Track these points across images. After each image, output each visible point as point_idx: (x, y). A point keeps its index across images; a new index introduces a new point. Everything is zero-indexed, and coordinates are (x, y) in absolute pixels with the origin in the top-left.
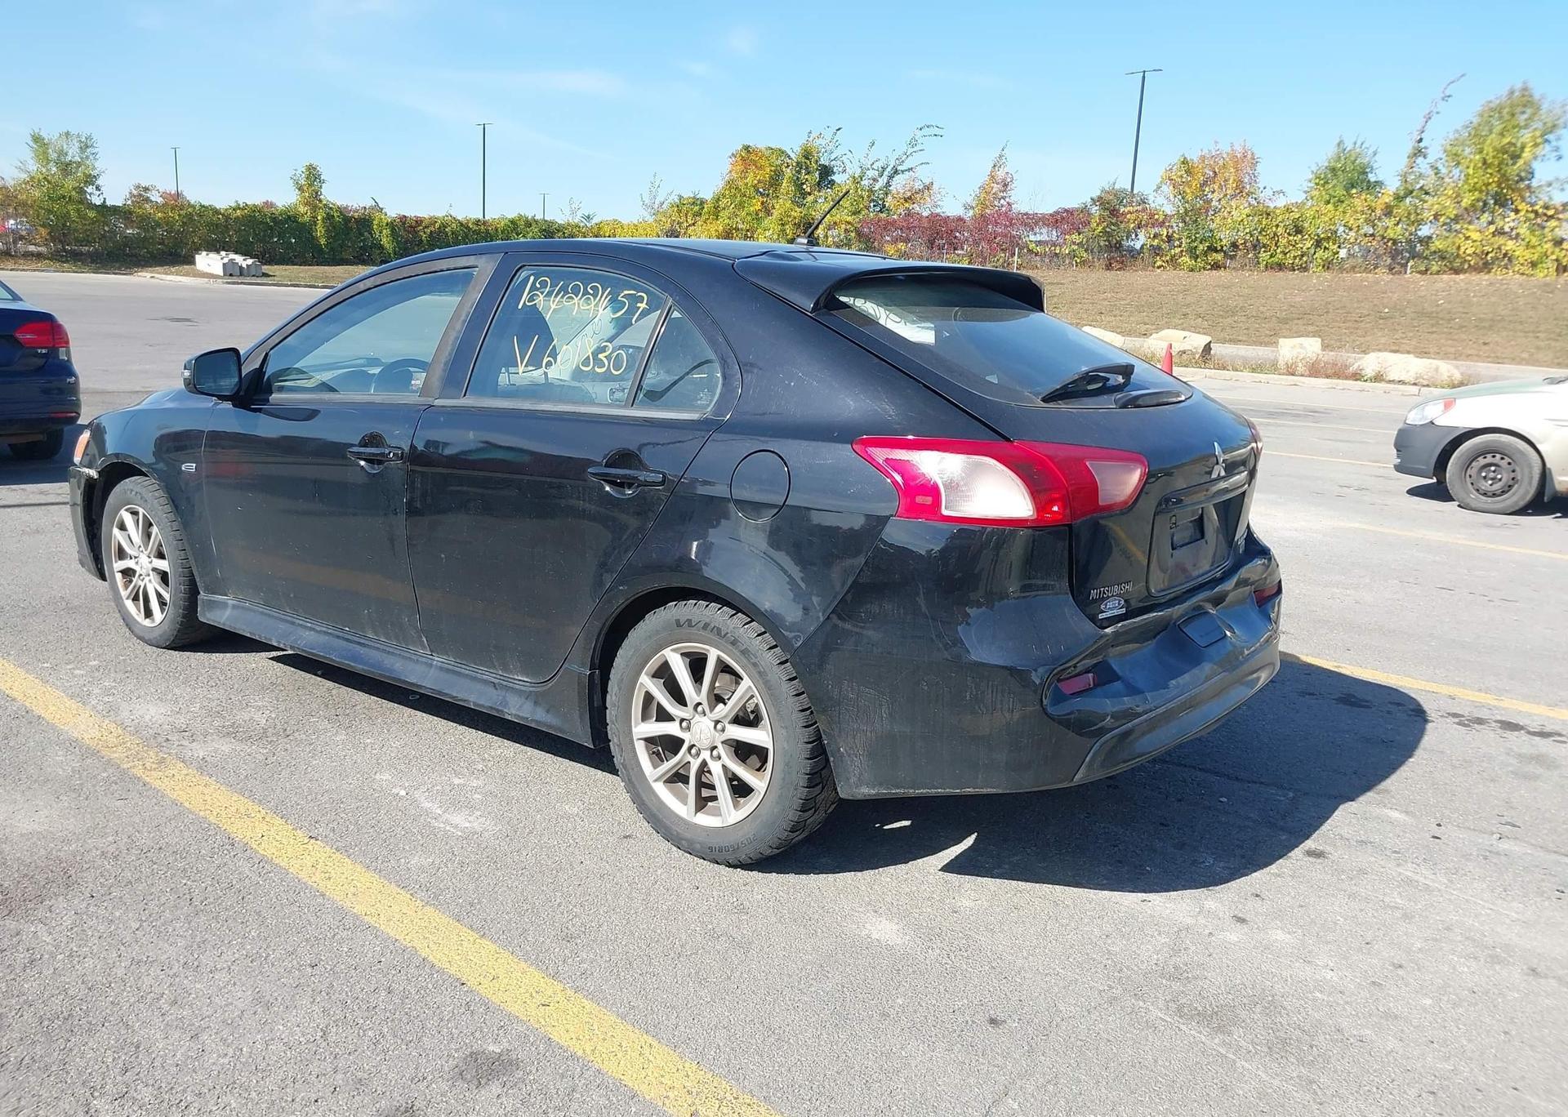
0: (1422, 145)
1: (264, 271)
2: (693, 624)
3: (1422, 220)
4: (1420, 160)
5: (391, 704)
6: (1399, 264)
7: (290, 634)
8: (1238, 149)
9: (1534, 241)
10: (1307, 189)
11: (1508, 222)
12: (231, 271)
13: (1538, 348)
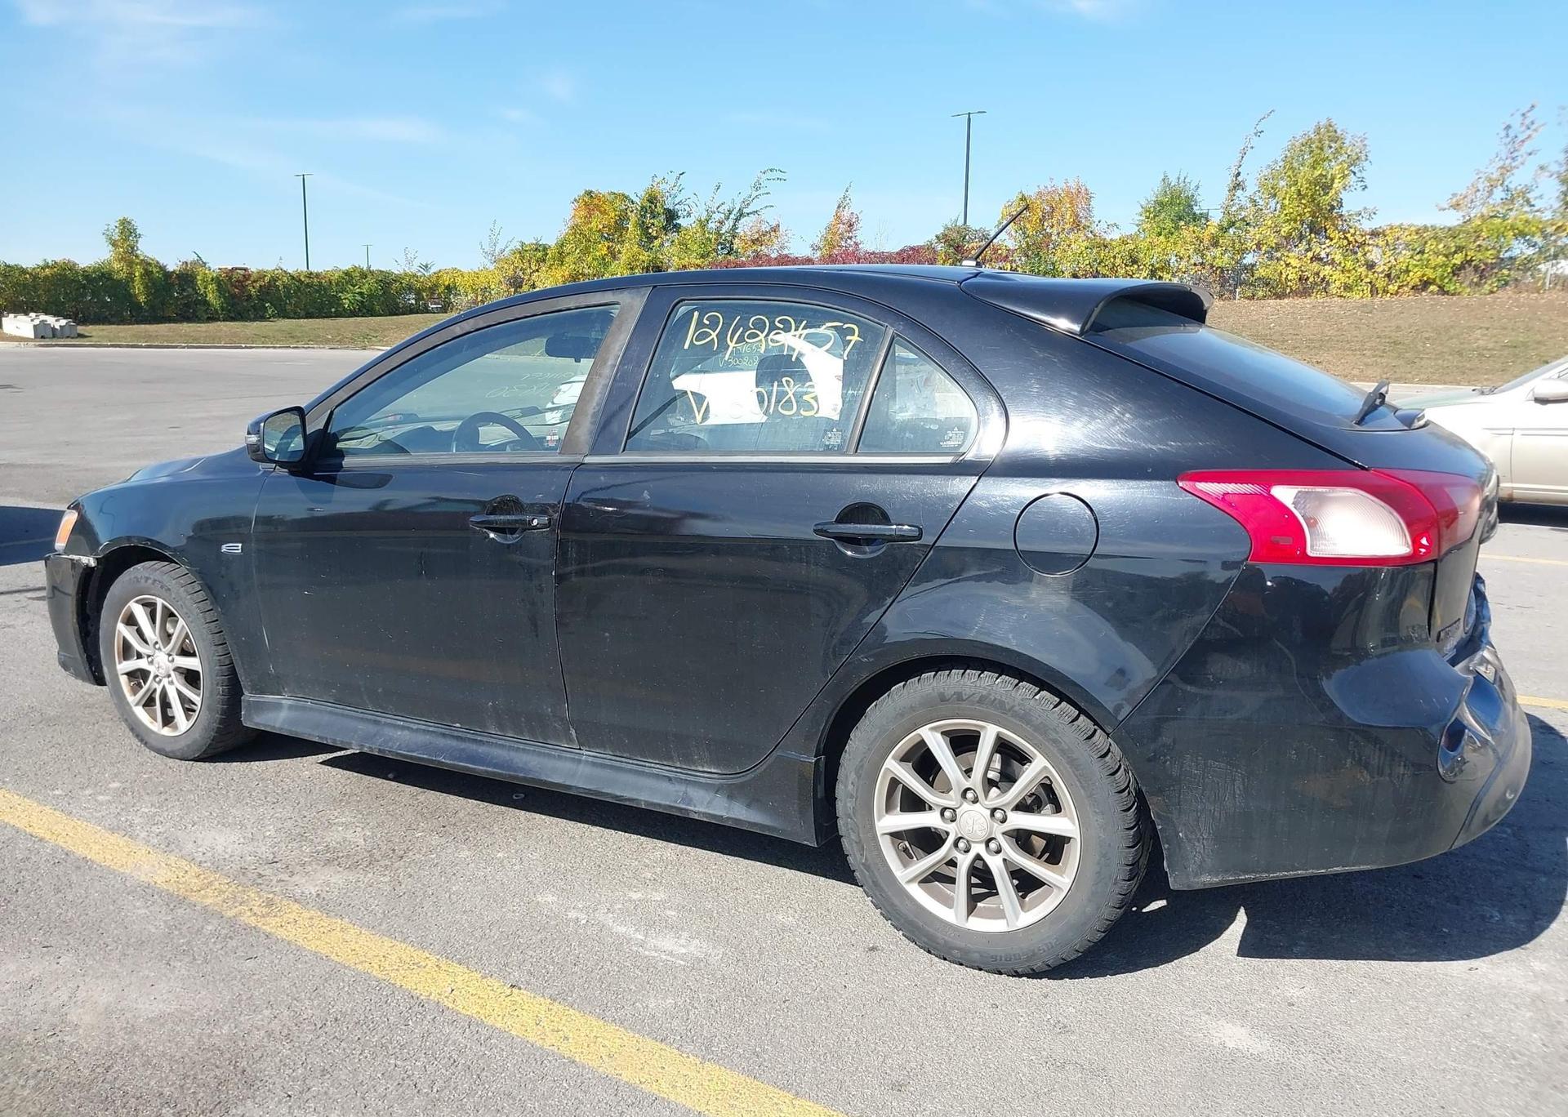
0: (1240, 179)
1: (79, 332)
2: (965, 697)
3: (1247, 248)
4: (1239, 193)
5: (497, 808)
6: (1227, 290)
7: (375, 735)
8: (1073, 184)
9: (1349, 265)
10: (1137, 222)
11: (1324, 249)
12: (43, 334)
13: (1366, 365)
